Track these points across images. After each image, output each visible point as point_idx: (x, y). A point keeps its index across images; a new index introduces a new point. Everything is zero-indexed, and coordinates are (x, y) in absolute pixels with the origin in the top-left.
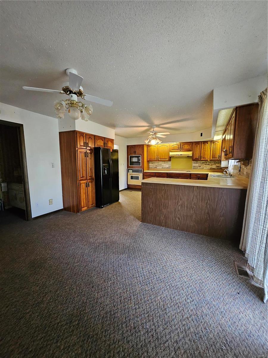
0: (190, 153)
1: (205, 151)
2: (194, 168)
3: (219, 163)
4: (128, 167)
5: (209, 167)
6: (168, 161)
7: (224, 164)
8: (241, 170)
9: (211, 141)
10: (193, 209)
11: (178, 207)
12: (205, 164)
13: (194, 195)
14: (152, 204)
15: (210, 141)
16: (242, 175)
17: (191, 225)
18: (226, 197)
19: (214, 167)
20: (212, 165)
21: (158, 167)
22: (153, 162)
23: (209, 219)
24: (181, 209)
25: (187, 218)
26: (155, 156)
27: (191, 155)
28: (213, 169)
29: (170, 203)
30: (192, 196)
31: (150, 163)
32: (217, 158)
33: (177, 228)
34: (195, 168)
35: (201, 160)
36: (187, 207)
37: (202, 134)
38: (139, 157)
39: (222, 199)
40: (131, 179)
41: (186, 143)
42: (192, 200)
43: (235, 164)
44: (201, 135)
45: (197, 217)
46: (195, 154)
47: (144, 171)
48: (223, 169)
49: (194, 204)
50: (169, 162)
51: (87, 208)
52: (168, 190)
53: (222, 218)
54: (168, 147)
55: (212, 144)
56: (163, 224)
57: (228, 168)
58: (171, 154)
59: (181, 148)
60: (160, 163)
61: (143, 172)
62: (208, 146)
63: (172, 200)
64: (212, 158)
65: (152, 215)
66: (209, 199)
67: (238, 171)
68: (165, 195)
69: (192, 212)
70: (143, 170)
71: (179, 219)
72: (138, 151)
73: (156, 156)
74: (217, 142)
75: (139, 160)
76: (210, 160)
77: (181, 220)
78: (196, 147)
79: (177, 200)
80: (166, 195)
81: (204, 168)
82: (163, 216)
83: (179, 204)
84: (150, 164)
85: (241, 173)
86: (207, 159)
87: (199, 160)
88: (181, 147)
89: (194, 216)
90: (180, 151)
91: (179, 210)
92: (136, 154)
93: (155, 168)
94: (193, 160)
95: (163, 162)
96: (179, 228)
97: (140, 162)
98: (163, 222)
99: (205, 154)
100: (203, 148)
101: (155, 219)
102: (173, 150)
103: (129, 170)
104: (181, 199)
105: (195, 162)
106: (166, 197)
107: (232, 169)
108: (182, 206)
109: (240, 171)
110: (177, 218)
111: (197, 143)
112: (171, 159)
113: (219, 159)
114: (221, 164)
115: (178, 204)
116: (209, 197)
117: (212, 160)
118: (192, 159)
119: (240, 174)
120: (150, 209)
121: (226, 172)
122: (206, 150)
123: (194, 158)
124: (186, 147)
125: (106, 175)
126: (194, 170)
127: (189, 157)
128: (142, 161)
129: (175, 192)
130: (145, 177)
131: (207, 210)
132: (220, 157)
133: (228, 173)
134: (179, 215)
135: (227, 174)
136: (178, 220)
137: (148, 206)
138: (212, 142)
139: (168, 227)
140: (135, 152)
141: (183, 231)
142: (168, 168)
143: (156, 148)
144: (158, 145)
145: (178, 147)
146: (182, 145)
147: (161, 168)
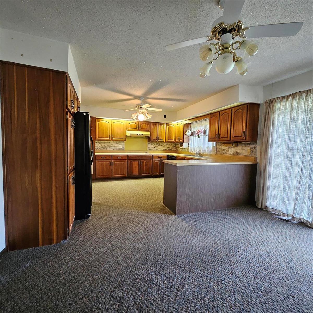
0: (148, 134)
1: (162, 133)
5: (162, 148)
6: (123, 141)
7: (185, 146)
12: (159, 146)
14: (189, 189)
15: (165, 123)
20: (164, 146)
27: (149, 136)
32: (173, 140)
33: (212, 208)
34: (150, 149)
35: (159, 141)
37: (165, 116)
46: (152, 134)
54: (125, 124)
55: (167, 127)
58: (128, 132)
62: (163, 127)
64: (168, 140)
73: (109, 134)
74: (172, 126)
76: (166, 142)
78: (154, 127)
81: (158, 149)
82: (200, 200)
86: (163, 140)
87: (157, 141)
93: (104, 149)
94: (149, 141)
95: (115, 142)
98: (199, 207)
99: (161, 136)
100: (160, 129)
102: (131, 128)
105: (150, 143)
111: (155, 124)
117: (168, 142)
120: (187, 196)
123: (151, 139)
124: (145, 126)
127: (147, 138)
137: (184, 193)
138: (167, 124)
139: (204, 211)
142: (121, 150)
143: (108, 124)
144: (111, 121)
145: (136, 125)
146: (141, 124)
147: (112, 149)
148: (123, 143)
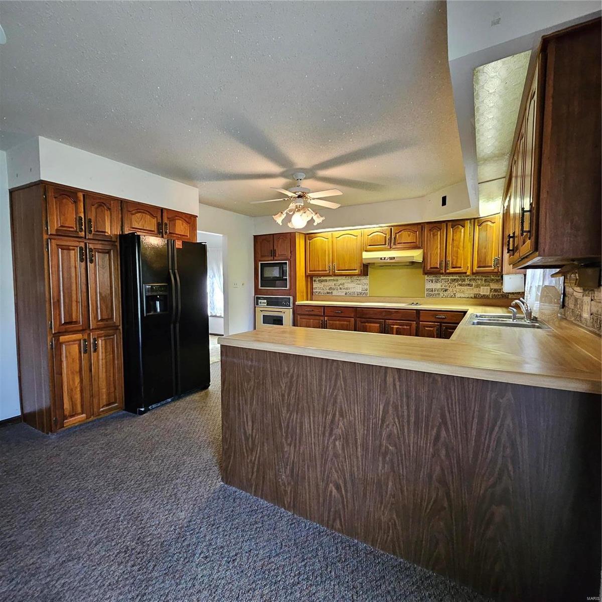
0: (416, 255)
1: (458, 248)
2: (429, 295)
3: (497, 281)
4: (257, 291)
5: (470, 292)
6: (359, 275)
7: (510, 283)
8: (570, 304)
9: (475, 219)
10: (384, 458)
11: (335, 445)
12: (461, 285)
13: (387, 405)
14: (253, 422)
15: (470, 219)
16: (572, 322)
17: (379, 519)
18: (513, 419)
19: (485, 291)
20: (478, 286)
21: (335, 293)
22: (322, 278)
23: (446, 505)
24: (343, 449)
25: (365, 489)
26: (326, 263)
27: (420, 260)
28: (484, 297)
29: (307, 426)
30: (381, 407)
31: (315, 281)
32: (491, 266)
33: (330, 522)
34: (432, 294)
35: (448, 271)
36: (365, 448)
37: (444, 199)
38: (284, 266)
39: (497, 429)
40: (263, 323)
41: (404, 228)
42: (383, 421)
43: (547, 283)
44: (444, 203)
45: (402, 492)
46: (429, 256)
47: (298, 303)
48: (510, 296)
49: (389, 436)
50: (362, 278)
51: (87, 418)
52: (298, 376)
53: (500, 511)
54: (359, 237)
55: (477, 228)
56: (287, 500)
57: (522, 294)
58: (366, 255)
59: (393, 242)
60: (342, 280)
61: (294, 304)
62: (464, 233)
63: (314, 413)
64: (479, 267)
65: (254, 463)
66: (446, 424)
67: (556, 307)
68: (289, 395)
69: (382, 468)
70: (295, 300)
71: (338, 488)
72: (281, 249)
73: (329, 262)
74: (489, 223)
75: (283, 273)
76: (473, 274)
77: (344, 493)
78: (434, 236)
79: (330, 417)
80: (293, 393)
81: (458, 295)
82: (288, 472)
83: (338, 431)
84: (315, 285)
85: (569, 313)
86: (462, 270)
87: (442, 274)
88: (393, 237)
89: (390, 484)
90: (391, 248)
91: (336, 455)
92: (275, 258)
93: (328, 293)
94: (426, 273)
95: (349, 280)
96: (338, 522)
97: (286, 280)
98: (285, 491)
99: (457, 257)
100: (453, 240)
101: (264, 477)
102: (373, 245)
103: (258, 298)
104: (341, 415)
105: (431, 277)
106: (292, 401)
107: (536, 300)
108: (347, 441)
109: (563, 306)
110: (331, 485)
111: (436, 226)
112: (369, 269)
113: (496, 270)
114: (502, 284)
115: (332, 430)
116: (443, 416)
117: (477, 273)
118: (421, 271)
119: (564, 318)
120: (247, 439)
121: (517, 307)
122: (461, 244)
123: (429, 268)
124: (406, 237)
125: (159, 315)
126: (430, 300)
127: (415, 265)
128: (290, 276)
129: (320, 385)
130: (299, 317)
131: (438, 469)
132: (500, 262)
133: (524, 312)
134: (337, 472)
135: (522, 313)
136: (334, 491)
137: (239, 426)
138: (477, 221)
139: (304, 514)
140: (273, 253)
141: (352, 536)
142: (362, 295)
143: (327, 243)
144: (332, 234)
145: (385, 237)
146: (396, 233)
147: (342, 295)
148: (364, 281)
